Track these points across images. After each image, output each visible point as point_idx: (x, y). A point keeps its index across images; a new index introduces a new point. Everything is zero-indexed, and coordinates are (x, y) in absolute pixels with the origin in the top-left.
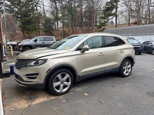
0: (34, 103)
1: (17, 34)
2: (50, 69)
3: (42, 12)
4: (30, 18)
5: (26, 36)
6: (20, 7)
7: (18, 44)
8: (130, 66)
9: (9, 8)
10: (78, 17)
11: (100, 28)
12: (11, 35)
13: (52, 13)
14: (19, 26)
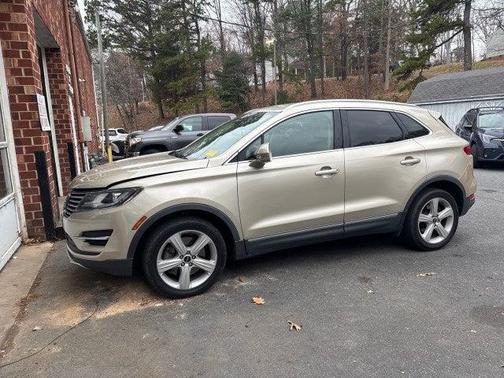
0: (100, 316)
1: (144, 108)
2: (144, 217)
3: (214, 36)
4: (177, 57)
5: (166, 114)
6: (149, 26)
7: (128, 143)
8: (448, 211)
9: (118, 31)
10: (330, 44)
11: (405, 78)
12: (126, 113)
13: (247, 36)
14: (149, 86)
